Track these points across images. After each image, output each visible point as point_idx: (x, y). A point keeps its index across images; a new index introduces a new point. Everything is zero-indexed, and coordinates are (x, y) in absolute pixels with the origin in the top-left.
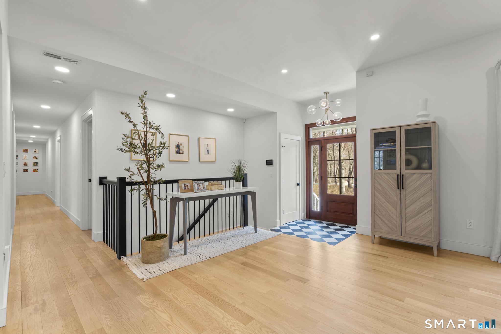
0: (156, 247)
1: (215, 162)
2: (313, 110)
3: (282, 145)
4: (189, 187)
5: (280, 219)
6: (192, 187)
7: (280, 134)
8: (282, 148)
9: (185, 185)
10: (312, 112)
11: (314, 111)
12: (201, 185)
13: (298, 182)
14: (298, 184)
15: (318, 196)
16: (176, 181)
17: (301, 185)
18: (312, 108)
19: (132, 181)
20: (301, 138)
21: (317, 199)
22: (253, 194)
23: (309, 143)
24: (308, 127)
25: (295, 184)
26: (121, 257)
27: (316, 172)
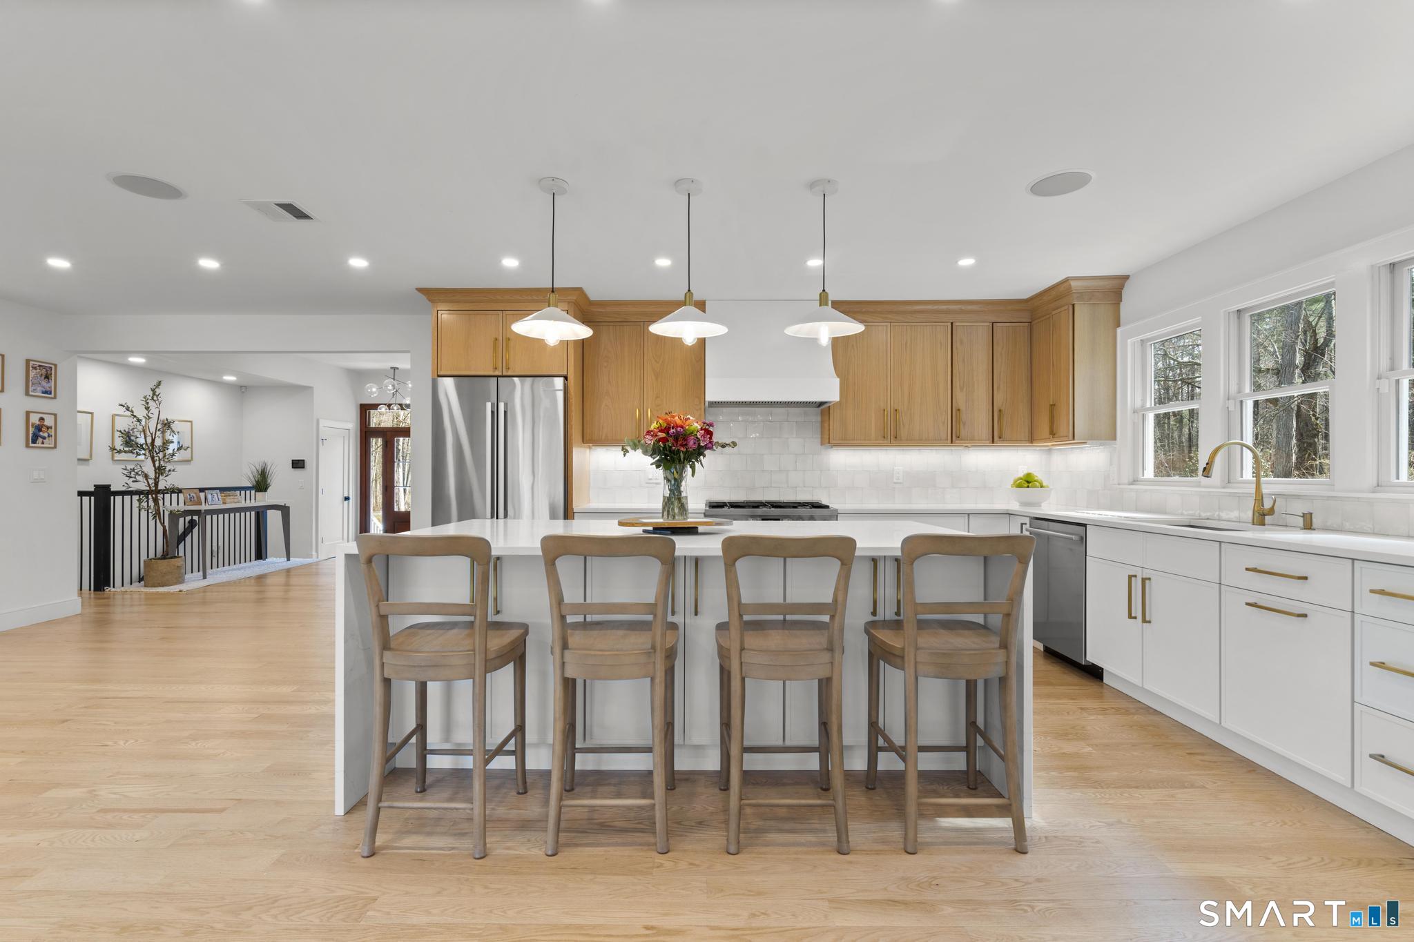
0: (174, 566)
1: (189, 461)
2: (374, 390)
3: (321, 436)
4: (195, 498)
5: (317, 551)
6: (199, 498)
7: (318, 421)
8: (321, 442)
9: (190, 495)
10: (372, 393)
11: (375, 393)
12: (215, 495)
13: (346, 495)
14: (347, 499)
15: (379, 521)
16: (180, 491)
17: (351, 501)
18: (371, 388)
19: (130, 489)
20: (351, 424)
21: (377, 527)
22: (285, 510)
23: (366, 433)
24: (365, 410)
25: (341, 498)
26: (105, 588)
27: (376, 481)
